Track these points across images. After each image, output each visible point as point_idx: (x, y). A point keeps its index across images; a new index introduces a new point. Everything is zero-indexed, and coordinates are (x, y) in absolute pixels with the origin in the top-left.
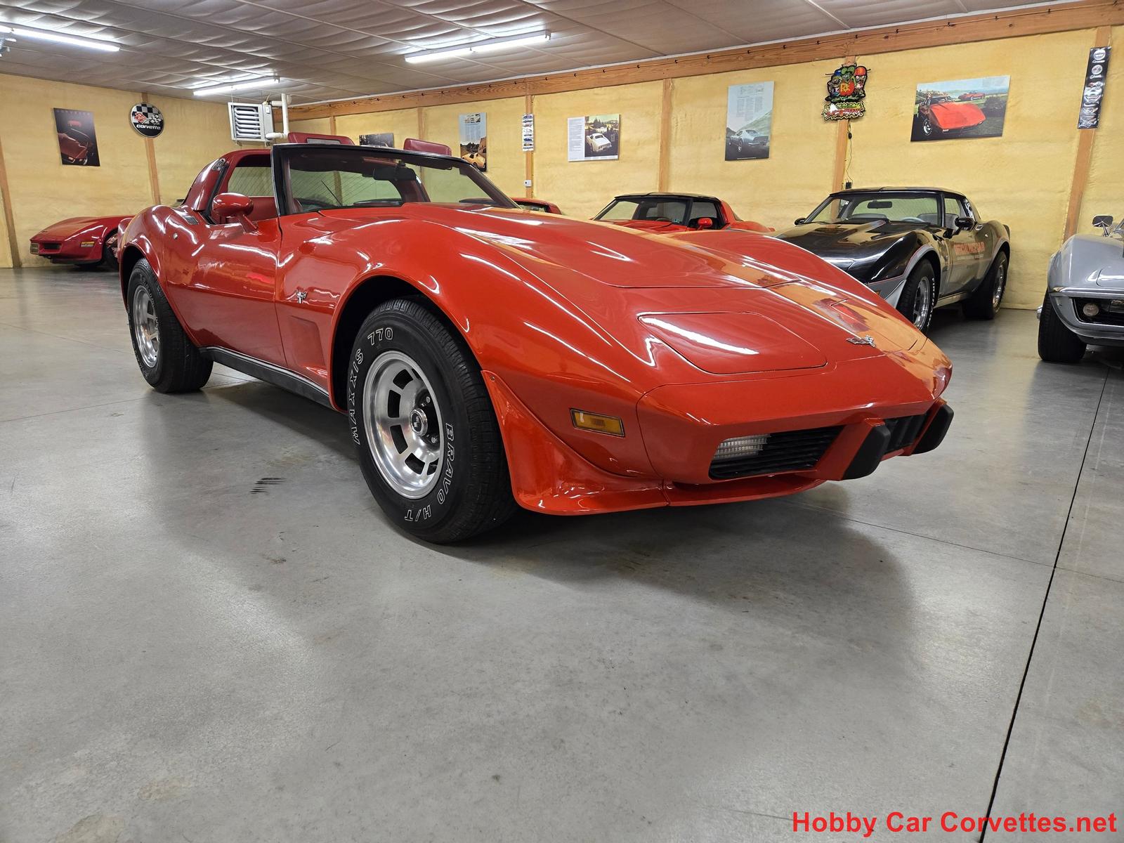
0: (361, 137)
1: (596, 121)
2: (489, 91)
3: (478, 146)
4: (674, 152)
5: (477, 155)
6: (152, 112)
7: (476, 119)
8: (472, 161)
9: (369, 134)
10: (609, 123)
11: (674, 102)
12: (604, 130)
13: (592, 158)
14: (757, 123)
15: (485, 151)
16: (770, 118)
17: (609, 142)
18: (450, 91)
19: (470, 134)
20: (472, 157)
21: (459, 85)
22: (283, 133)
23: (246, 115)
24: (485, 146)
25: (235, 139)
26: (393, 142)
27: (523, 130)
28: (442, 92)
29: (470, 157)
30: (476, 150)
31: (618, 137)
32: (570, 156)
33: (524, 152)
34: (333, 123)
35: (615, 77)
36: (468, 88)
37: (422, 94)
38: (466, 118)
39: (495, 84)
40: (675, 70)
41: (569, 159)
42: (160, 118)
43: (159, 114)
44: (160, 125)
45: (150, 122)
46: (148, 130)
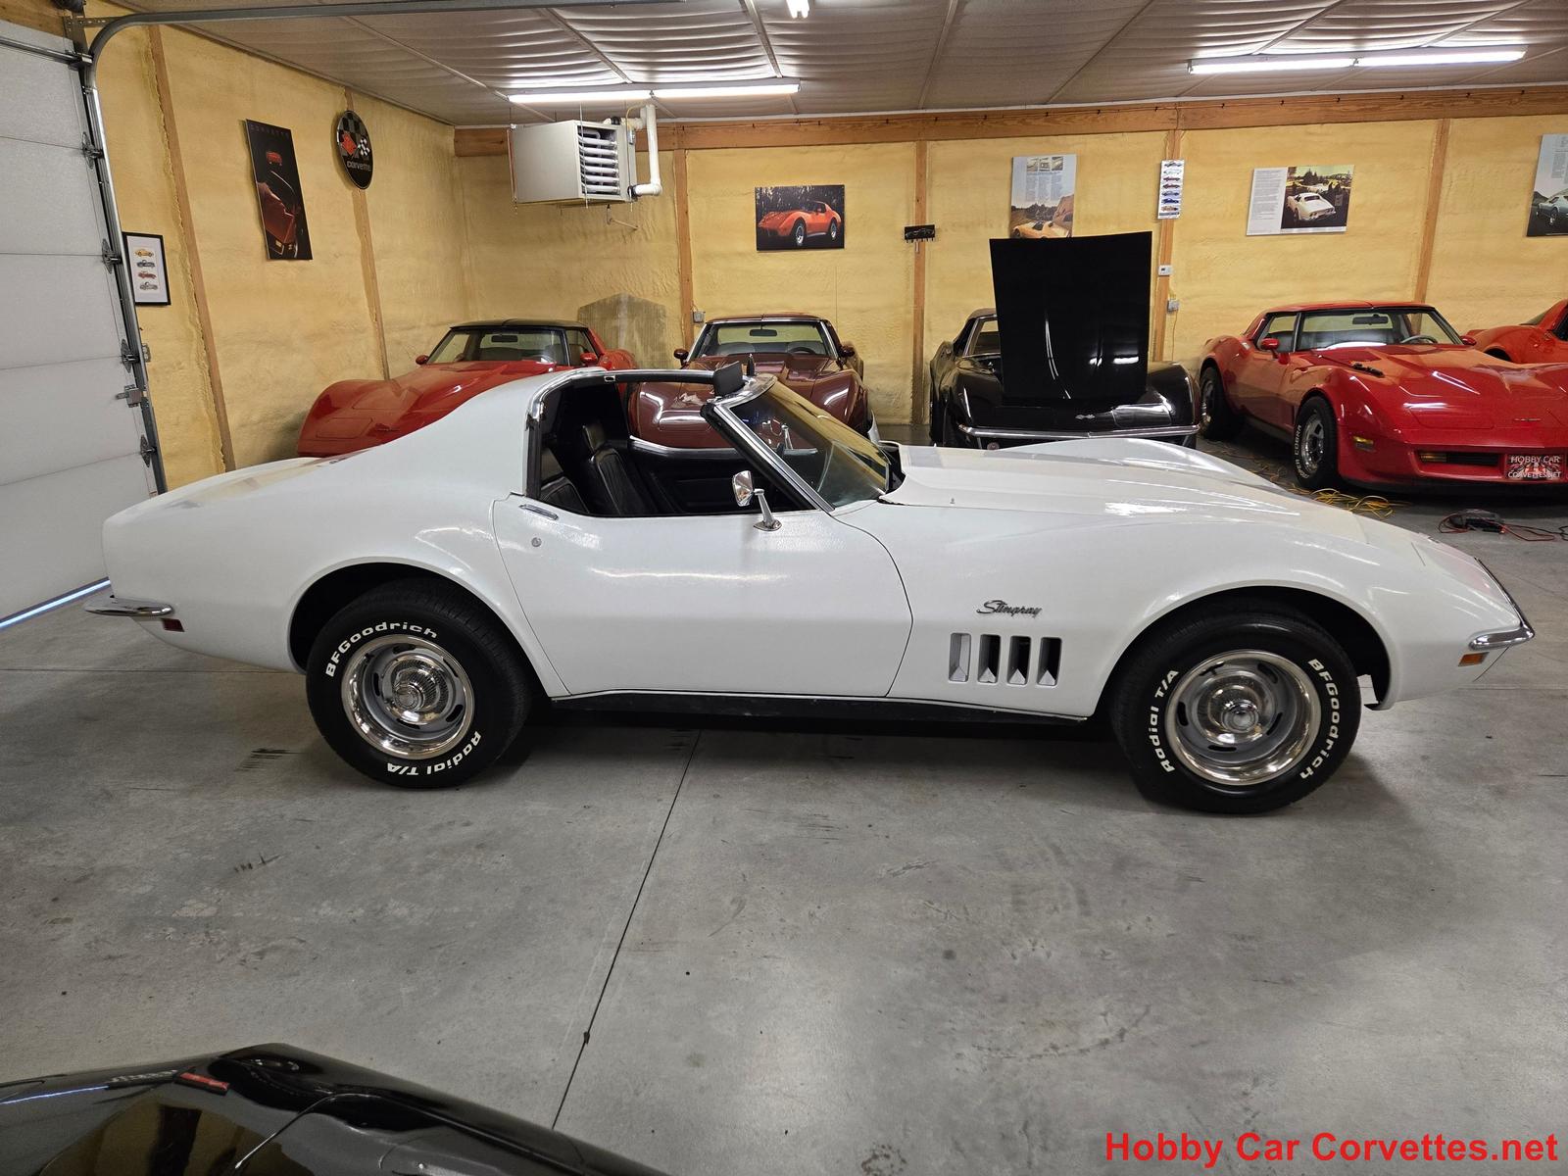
0: (759, 191)
1: (1309, 174)
2: (1094, 120)
3: (1052, 210)
4: (1443, 223)
5: (1051, 225)
6: (359, 133)
7: (1052, 164)
9: (780, 185)
10: (1331, 178)
11: (1450, 152)
12: (1325, 188)
13: (1295, 230)
15: (1069, 218)
17: (1331, 206)
18: (1004, 115)
19: (1036, 188)
20: (1038, 227)
21: (1028, 107)
22: (654, 185)
23: (595, 146)
24: (1072, 210)
25: (582, 196)
26: (843, 201)
27: (1162, 186)
28: (986, 116)
29: (1034, 228)
30: (1049, 217)
31: (1346, 199)
32: (1256, 225)
33: (1157, 220)
34: (680, 162)
35: (1358, 111)
36: (1047, 113)
37: (937, 118)
38: (1031, 163)
39: (1111, 109)
40: (1465, 106)
41: (1251, 232)
42: (368, 145)
43: (366, 136)
44: (370, 162)
45: (360, 154)
46: (358, 172)
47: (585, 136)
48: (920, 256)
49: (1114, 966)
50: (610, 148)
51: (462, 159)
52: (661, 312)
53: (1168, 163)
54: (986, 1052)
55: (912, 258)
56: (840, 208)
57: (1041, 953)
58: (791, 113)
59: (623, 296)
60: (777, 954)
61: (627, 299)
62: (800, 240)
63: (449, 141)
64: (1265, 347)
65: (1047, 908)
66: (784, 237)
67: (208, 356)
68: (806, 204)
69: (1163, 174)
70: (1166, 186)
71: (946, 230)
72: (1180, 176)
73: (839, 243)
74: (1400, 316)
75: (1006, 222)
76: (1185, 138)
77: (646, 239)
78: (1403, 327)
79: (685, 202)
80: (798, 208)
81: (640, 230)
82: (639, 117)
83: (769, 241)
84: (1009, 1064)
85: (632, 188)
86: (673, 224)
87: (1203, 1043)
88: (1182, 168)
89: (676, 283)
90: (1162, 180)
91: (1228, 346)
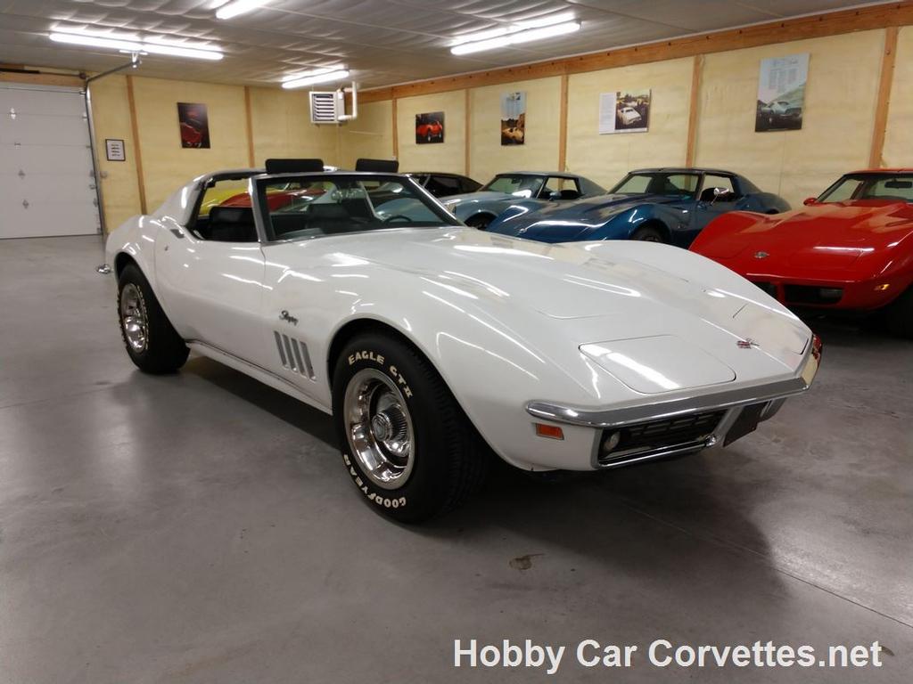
0: (417, 116)
1: (627, 96)
2: (530, 72)
3: (517, 121)
4: (705, 124)
5: (516, 130)
7: (516, 97)
8: (511, 134)
9: (423, 112)
10: (639, 97)
12: (635, 104)
13: (622, 131)
14: (790, 95)
15: (523, 126)
16: (803, 90)
17: (640, 115)
18: (495, 72)
19: (510, 110)
21: (503, 67)
22: (352, 115)
23: (322, 101)
24: (524, 121)
25: (314, 122)
26: (444, 119)
28: (488, 74)
29: (510, 131)
30: (515, 125)
31: (647, 110)
32: (601, 129)
34: (394, 105)
35: (647, 55)
36: (510, 70)
37: (470, 76)
40: (706, 46)
41: (600, 132)
56: (442, 123)
62: (429, 139)
66: (425, 137)
68: (431, 121)
73: (442, 140)
75: (500, 128)
77: (386, 140)
80: (428, 123)
81: (384, 136)
83: (421, 139)
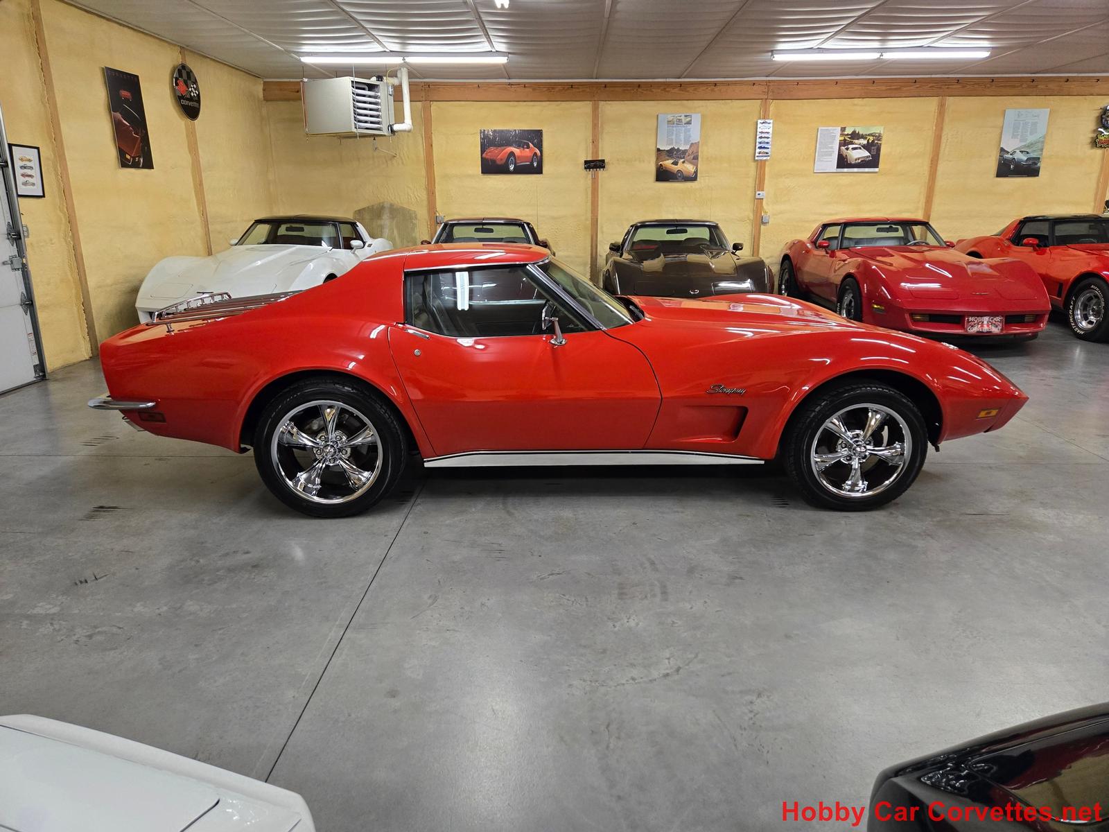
0: (482, 132)
1: (854, 132)
4: (942, 168)
5: (684, 162)
6: (190, 80)
7: (684, 120)
8: (675, 168)
9: (498, 128)
10: (869, 135)
11: (947, 119)
12: (865, 142)
13: (846, 170)
14: (1030, 145)
15: (696, 158)
16: (1042, 142)
19: (674, 137)
20: (675, 163)
21: (668, 80)
22: (407, 124)
23: (364, 96)
24: (698, 152)
25: (355, 130)
26: (541, 141)
27: (758, 137)
28: (639, 85)
29: (673, 163)
30: (682, 156)
31: (879, 149)
32: (819, 167)
33: (755, 160)
34: (427, 111)
35: (887, 90)
36: (681, 85)
37: (606, 85)
38: (671, 119)
39: (723, 83)
40: (955, 88)
41: (817, 170)
42: (197, 89)
43: (195, 82)
44: (198, 101)
45: (191, 95)
46: (190, 108)
47: (357, 88)
48: (595, 181)
49: (679, 630)
50: (376, 97)
51: (269, 103)
52: (414, 215)
53: (762, 122)
54: (589, 683)
55: (590, 182)
56: (540, 146)
57: (632, 623)
58: (505, 78)
59: (385, 203)
60: (457, 629)
61: (389, 206)
62: (512, 167)
63: (259, 89)
64: (821, 246)
65: (640, 597)
66: (501, 165)
67: (73, 234)
68: (516, 142)
69: (758, 129)
70: (761, 138)
71: (613, 164)
72: (770, 131)
73: (539, 170)
74: (908, 228)
75: (653, 159)
76: (773, 106)
77: (403, 163)
78: (910, 235)
79: (431, 138)
80: (511, 145)
81: (398, 157)
82: (396, 76)
83: (490, 167)
84: (602, 690)
85: (391, 126)
86: (422, 155)
87: (730, 674)
88: (771, 125)
89: (423, 195)
90: (758, 133)
91: (798, 246)
